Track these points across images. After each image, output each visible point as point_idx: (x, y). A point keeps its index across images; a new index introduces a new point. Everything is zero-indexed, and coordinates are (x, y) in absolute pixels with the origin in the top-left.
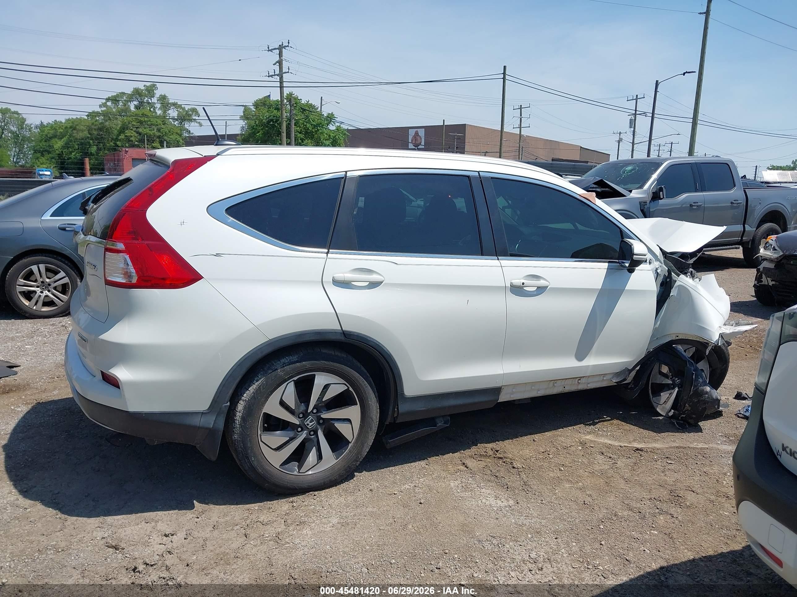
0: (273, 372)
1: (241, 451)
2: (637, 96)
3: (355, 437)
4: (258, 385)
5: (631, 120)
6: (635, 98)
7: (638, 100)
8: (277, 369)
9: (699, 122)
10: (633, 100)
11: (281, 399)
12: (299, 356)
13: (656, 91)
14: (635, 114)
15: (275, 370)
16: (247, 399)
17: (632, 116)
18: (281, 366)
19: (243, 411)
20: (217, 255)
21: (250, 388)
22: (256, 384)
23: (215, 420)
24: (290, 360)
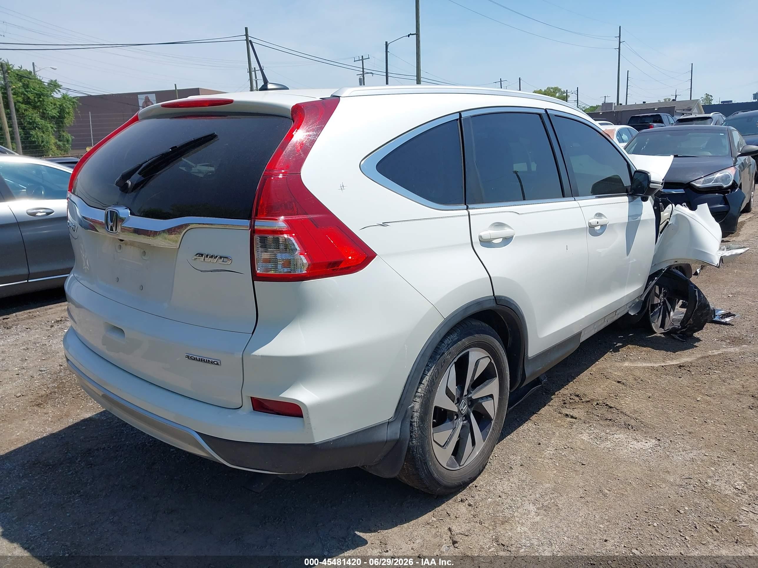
0: (441, 356)
1: (420, 458)
2: (362, 56)
3: (496, 413)
4: (431, 376)
5: (360, 79)
6: (361, 59)
7: (364, 60)
8: (443, 353)
9: (422, 79)
10: (359, 60)
11: (447, 386)
12: (458, 334)
13: (387, 52)
14: (363, 74)
15: (442, 355)
16: (423, 395)
17: (361, 75)
18: (446, 348)
19: (421, 410)
20: (384, 224)
21: (424, 381)
22: (428, 375)
23: (401, 429)
24: (452, 339)
